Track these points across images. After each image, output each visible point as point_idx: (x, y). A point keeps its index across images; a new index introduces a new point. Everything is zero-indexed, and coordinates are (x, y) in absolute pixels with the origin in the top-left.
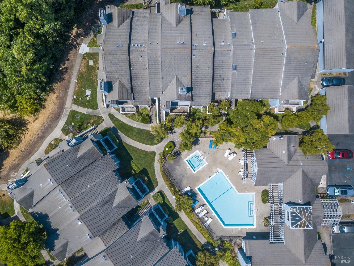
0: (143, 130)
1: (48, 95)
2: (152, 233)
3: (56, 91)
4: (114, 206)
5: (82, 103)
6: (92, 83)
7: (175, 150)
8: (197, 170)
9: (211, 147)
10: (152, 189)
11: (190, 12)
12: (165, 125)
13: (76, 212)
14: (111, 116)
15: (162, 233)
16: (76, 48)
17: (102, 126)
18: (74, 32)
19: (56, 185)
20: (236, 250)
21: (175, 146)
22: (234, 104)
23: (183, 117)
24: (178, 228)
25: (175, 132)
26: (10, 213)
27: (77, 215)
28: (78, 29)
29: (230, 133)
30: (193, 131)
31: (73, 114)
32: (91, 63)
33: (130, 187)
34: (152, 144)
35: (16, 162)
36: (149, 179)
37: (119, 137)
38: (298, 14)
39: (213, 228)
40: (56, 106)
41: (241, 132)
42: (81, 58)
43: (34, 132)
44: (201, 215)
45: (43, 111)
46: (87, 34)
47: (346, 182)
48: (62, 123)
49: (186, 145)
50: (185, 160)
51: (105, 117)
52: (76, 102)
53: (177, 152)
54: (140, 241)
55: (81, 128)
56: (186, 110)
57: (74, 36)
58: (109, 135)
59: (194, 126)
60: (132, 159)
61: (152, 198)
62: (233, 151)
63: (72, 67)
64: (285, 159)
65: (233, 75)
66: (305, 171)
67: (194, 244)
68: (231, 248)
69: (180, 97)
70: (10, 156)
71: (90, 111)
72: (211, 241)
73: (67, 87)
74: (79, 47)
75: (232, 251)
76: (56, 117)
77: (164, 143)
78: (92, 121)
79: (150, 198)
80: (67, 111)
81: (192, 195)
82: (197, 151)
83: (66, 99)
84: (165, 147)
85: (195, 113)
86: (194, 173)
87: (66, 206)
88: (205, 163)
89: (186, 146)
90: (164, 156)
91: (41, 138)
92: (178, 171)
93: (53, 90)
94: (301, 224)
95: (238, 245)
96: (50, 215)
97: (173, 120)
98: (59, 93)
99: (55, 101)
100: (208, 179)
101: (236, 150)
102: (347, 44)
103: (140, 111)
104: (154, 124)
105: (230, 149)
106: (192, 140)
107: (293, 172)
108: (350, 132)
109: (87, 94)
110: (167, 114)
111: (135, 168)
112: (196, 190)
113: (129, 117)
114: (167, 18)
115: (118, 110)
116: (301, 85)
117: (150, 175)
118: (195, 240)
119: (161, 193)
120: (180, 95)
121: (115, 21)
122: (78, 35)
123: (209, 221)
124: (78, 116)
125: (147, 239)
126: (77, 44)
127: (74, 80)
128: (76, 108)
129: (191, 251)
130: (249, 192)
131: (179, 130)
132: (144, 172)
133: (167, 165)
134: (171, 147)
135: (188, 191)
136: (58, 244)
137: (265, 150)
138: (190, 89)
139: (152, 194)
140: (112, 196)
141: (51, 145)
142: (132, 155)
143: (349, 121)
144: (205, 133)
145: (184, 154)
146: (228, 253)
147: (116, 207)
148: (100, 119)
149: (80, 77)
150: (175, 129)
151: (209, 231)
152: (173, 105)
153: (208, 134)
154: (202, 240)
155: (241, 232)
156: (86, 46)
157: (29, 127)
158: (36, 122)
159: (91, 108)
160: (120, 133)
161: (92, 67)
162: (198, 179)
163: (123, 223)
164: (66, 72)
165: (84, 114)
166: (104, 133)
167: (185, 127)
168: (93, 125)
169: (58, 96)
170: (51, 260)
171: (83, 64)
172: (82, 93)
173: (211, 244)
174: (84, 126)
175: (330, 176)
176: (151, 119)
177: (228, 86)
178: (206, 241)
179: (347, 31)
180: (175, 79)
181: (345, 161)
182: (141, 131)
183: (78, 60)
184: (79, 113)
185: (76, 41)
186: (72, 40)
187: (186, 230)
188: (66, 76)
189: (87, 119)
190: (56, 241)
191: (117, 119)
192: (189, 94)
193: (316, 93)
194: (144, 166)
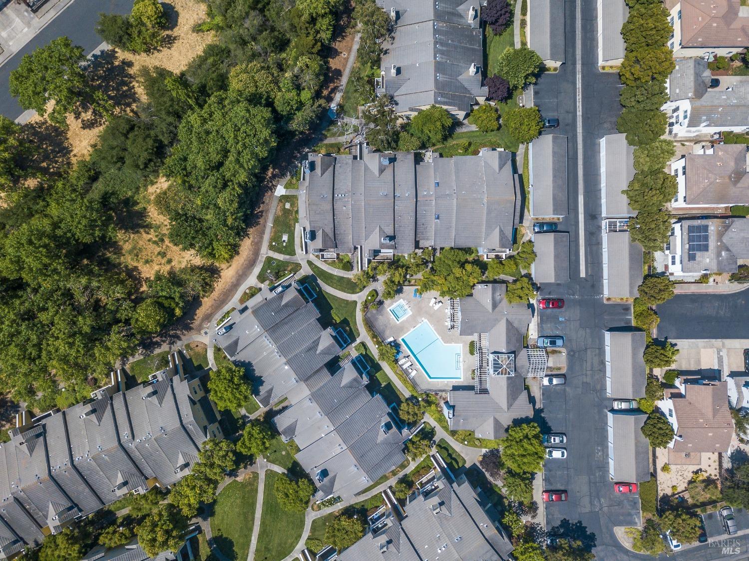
0: (343, 277)
1: (242, 240)
2: (355, 380)
3: (251, 236)
4: (318, 352)
5: (279, 248)
6: (290, 227)
7: (377, 300)
8: (401, 320)
9: (415, 295)
10: (354, 340)
11: (393, 160)
12: (368, 273)
13: (282, 357)
14: (310, 263)
15: (365, 380)
16: (271, 190)
17: (300, 274)
18: (269, 173)
19: (263, 331)
20: (442, 404)
21: (377, 295)
22: (438, 251)
23: (386, 266)
24: (381, 381)
25: (377, 280)
26: (203, 365)
27: (284, 360)
28: (274, 169)
29: (433, 281)
30: (397, 279)
31: (269, 260)
32: (288, 206)
33: (334, 334)
34: (354, 293)
35: (209, 312)
36: (351, 329)
37: (318, 285)
38: (500, 165)
39: (418, 381)
40: (251, 252)
41: (444, 280)
42: (277, 201)
43: (228, 280)
44: (404, 367)
45: (236, 258)
46: (283, 175)
47: (558, 333)
48: (257, 270)
49: (389, 293)
50: (388, 310)
51: (304, 264)
52: (271, 247)
53: (380, 301)
54: (344, 387)
55: (278, 276)
56: (389, 257)
57: (270, 178)
58: (309, 283)
59: (397, 274)
60: (332, 308)
61: (354, 349)
62: (438, 300)
63: (267, 211)
64: (489, 307)
65: (436, 224)
66: (509, 319)
67: (398, 397)
68: (437, 402)
69: (383, 246)
70: (203, 305)
71: (288, 257)
72: (415, 394)
73: (263, 232)
74: (275, 190)
75: (437, 405)
76: (252, 263)
77: (366, 292)
78: (289, 268)
79: (351, 349)
80: (262, 257)
81: (396, 346)
82: (402, 300)
83: (261, 244)
84: (368, 296)
85: (399, 260)
86: (398, 323)
87: (273, 352)
88: (410, 313)
89: (389, 295)
90: (366, 305)
91: (235, 286)
92: (380, 322)
93: (247, 235)
94: (502, 371)
95: (444, 399)
96: (254, 363)
97: (375, 269)
98: (254, 238)
99: (250, 247)
100: (412, 330)
101: (441, 298)
102: (553, 190)
103: (340, 257)
104: (355, 272)
105: (436, 298)
106: (395, 289)
107: (497, 321)
108: (556, 280)
109: (283, 239)
110: (369, 261)
111: (336, 318)
112: (400, 341)
113: (329, 264)
114: (370, 166)
115: (317, 256)
116: (504, 234)
117: (351, 325)
118: (398, 393)
119: (363, 344)
120: (383, 244)
121: (318, 170)
122: (274, 176)
123: (413, 373)
124: (274, 263)
125: (350, 386)
126: (273, 185)
127: (270, 224)
128: (273, 254)
129: (394, 404)
130: (456, 343)
131: (382, 278)
132: (345, 322)
133: (369, 315)
134: (373, 296)
135: (391, 342)
136: (263, 390)
137: (470, 298)
138: (392, 238)
139: (353, 345)
140: (316, 343)
141: (245, 293)
142: (332, 304)
143: (555, 270)
144: (409, 282)
145: (387, 302)
146: (433, 407)
147: (320, 353)
148: (297, 267)
149: (276, 221)
150: (378, 277)
151: (414, 384)
152: (376, 253)
153: (413, 282)
154: (405, 392)
155: (447, 385)
156: (282, 187)
157: (221, 274)
158: (230, 269)
159: (288, 254)
160: (319, 281)
161: (289, 210)
162: (401, 329)
163: (325, 370)
164: (262, 216)
165: (280, 261)
166: (303, 281)
167: (388, 275)
168: (290, 272)
169: (252, 242)
170: (247, 414)
171: (279, 208)
172: (278, 238)
173: (416, 398)
174: (282, 273)
175: (542, 327)
176: (352, 267)
177: (431, 233)
178: (410, 394)
179: (554, 176)
180: (378, 228)
181: (557, 310)
182: (341, 279)
183: (275, 203)
184: (275, 259)
185: (271, 182)
186: (268, 181)
187: (389, 383)
188: (261, 221)
189: (284, 266)
190: (261, 388)
191: (315, 266)
192: (392, 243)
193: (528, 239)
194: (345, 316)
